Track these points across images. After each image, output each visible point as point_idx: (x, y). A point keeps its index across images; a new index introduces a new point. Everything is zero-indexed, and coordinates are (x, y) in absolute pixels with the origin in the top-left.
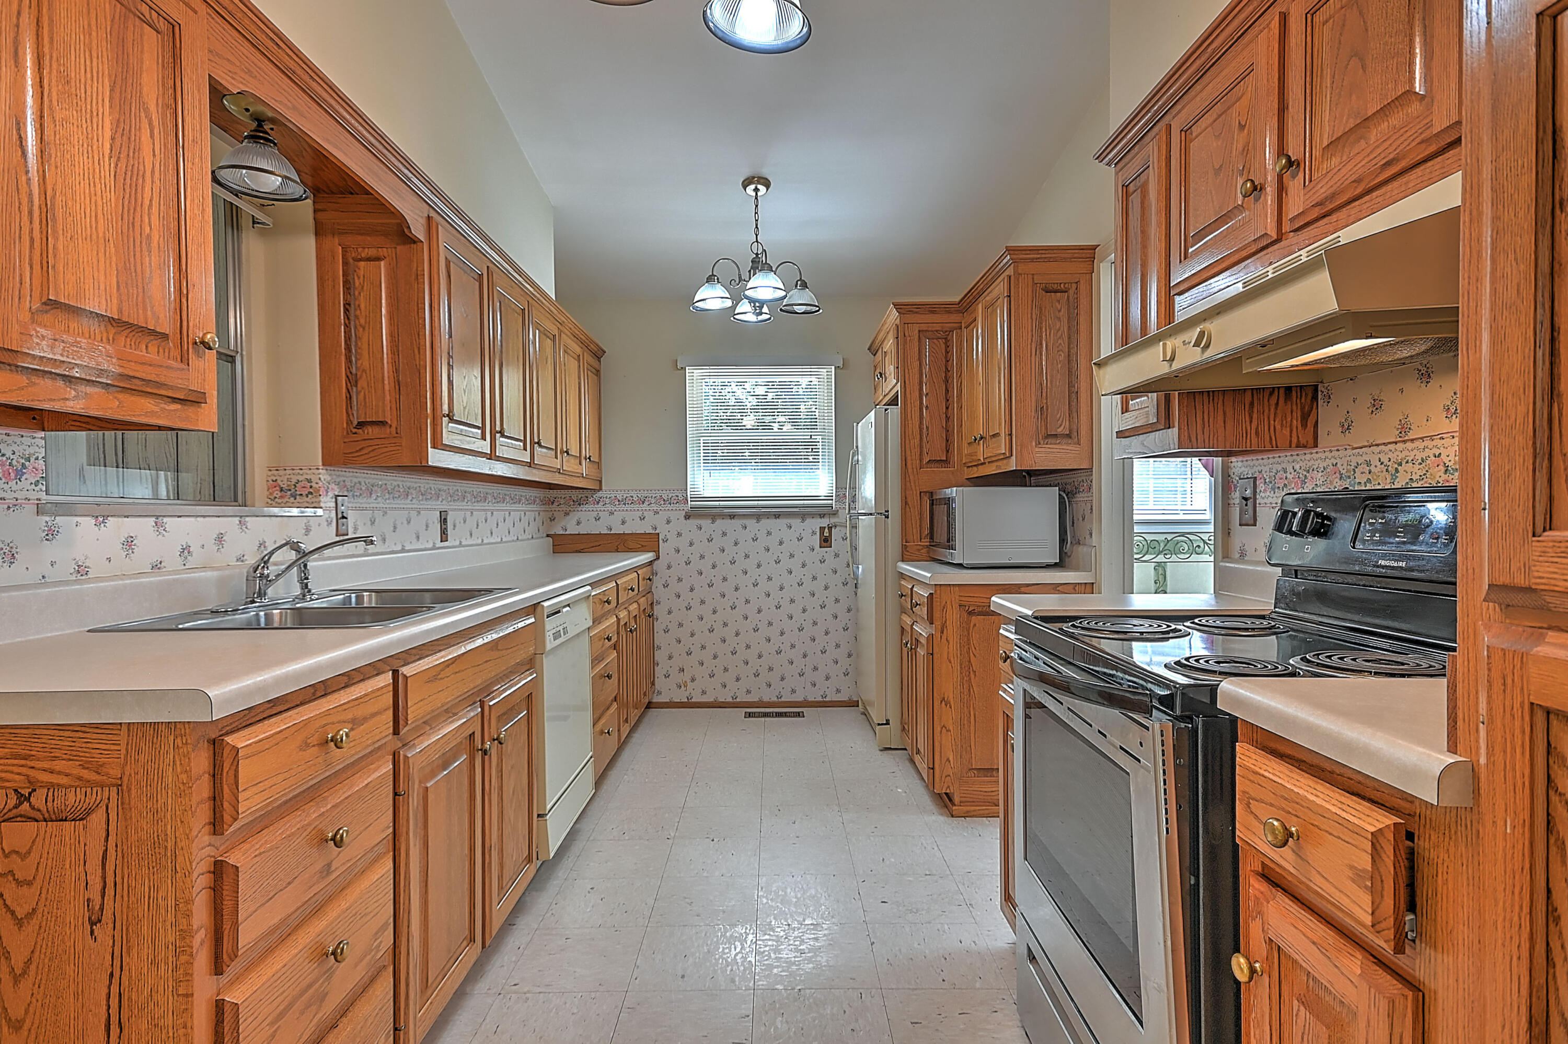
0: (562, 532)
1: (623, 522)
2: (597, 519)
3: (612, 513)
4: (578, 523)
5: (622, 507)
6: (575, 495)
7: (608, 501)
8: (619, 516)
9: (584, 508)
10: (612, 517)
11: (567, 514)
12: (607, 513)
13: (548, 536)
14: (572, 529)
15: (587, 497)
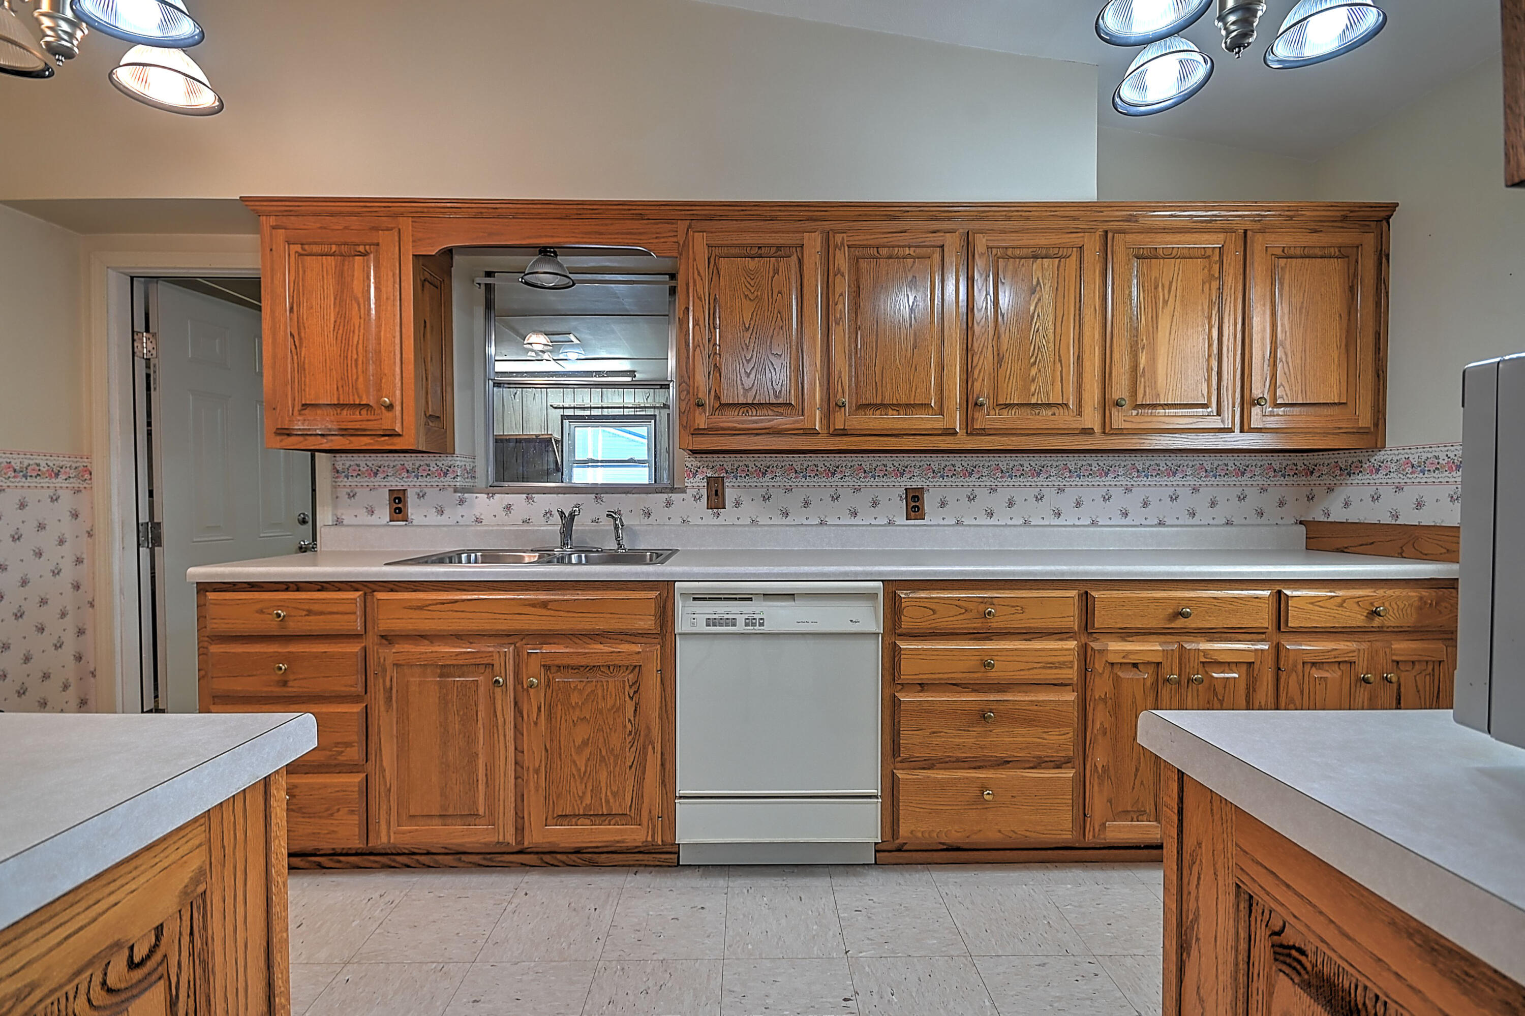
0: (1322, 519)
1: (1419, 505)
2: (1375, 498)
3: (1399, 488)
4: (1347, 505)
5: (1420, 477)
6: (1343, 460)
7: (1393, 467)
8: (1410, 494)
9: (1356, 479)
10: (1400, 495)
11: (1330, 490)
12: (1391, 489)
13: (1301, 523)
14: (1338, 514)
15: (1361, 462)
